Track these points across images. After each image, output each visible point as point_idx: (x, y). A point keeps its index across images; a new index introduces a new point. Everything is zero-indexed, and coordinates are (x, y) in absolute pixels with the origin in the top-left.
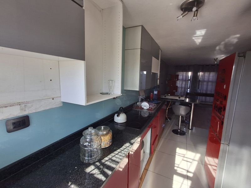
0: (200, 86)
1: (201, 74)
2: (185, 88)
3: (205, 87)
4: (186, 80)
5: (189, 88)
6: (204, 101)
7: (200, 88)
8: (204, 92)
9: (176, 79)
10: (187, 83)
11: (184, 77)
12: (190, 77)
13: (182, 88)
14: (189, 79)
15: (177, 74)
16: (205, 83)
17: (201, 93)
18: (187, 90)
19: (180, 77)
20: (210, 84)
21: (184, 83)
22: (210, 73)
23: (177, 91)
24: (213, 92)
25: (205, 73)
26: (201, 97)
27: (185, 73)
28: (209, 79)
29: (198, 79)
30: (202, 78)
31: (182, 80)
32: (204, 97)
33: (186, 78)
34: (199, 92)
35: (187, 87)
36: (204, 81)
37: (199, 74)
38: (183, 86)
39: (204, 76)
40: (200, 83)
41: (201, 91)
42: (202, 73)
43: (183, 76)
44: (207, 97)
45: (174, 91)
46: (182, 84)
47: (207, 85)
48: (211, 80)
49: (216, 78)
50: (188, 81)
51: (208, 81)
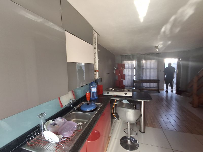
0: (144, 73)
1: (143, 62)
2: (131, 76)
3: (148, 74)
4: (132, 69)
5: (135, 76)
6: (149, 87)
7: (144, 75)
8: (148, 78)
9: (123, 68)
10: (133, 71)
11: (130, 66)
12: (134, 66)
13: (129, 76)
14: (134, 67)
15: (123, 63)
16: (148, 70)
17: (145, 79)
18: (133, 78)
19: (126, 66)
20: (152, 70)
21: (131, 72)
22: (151, 61)
23: (124, 79)
24: (155, 78)
25: (147, 61)
26: (146, 83)
27: (130, 62)
28: (151, 66)
29: (141, 67)
30: (145, 65)
31: (129, 68)
32: (148, 84)
33: (131, 67)
34: (144, 78)
35: (133, 75)
36: (147, 69)
37: (142, 62)
38: (130, 74)
39: (147, 64)
40: (144, 70)
41: (145, 78)
42: (145, 61)
43: (129, 64)
44: (151, 83)
45: (122, 79)
46: (128, 72)
47: (150, 72)
48: (152, 67)
49: (157, 65)
50: (133, 69)
51: (150, 69)
